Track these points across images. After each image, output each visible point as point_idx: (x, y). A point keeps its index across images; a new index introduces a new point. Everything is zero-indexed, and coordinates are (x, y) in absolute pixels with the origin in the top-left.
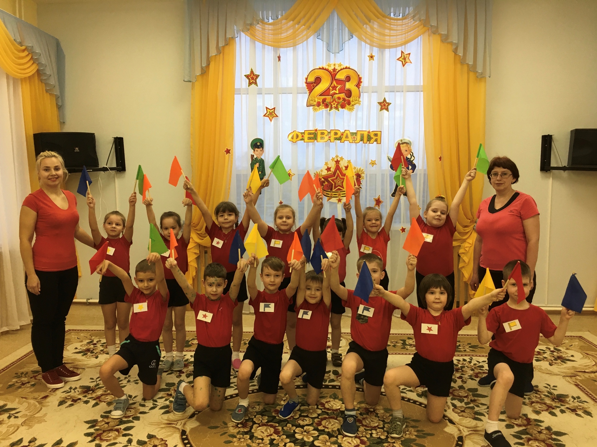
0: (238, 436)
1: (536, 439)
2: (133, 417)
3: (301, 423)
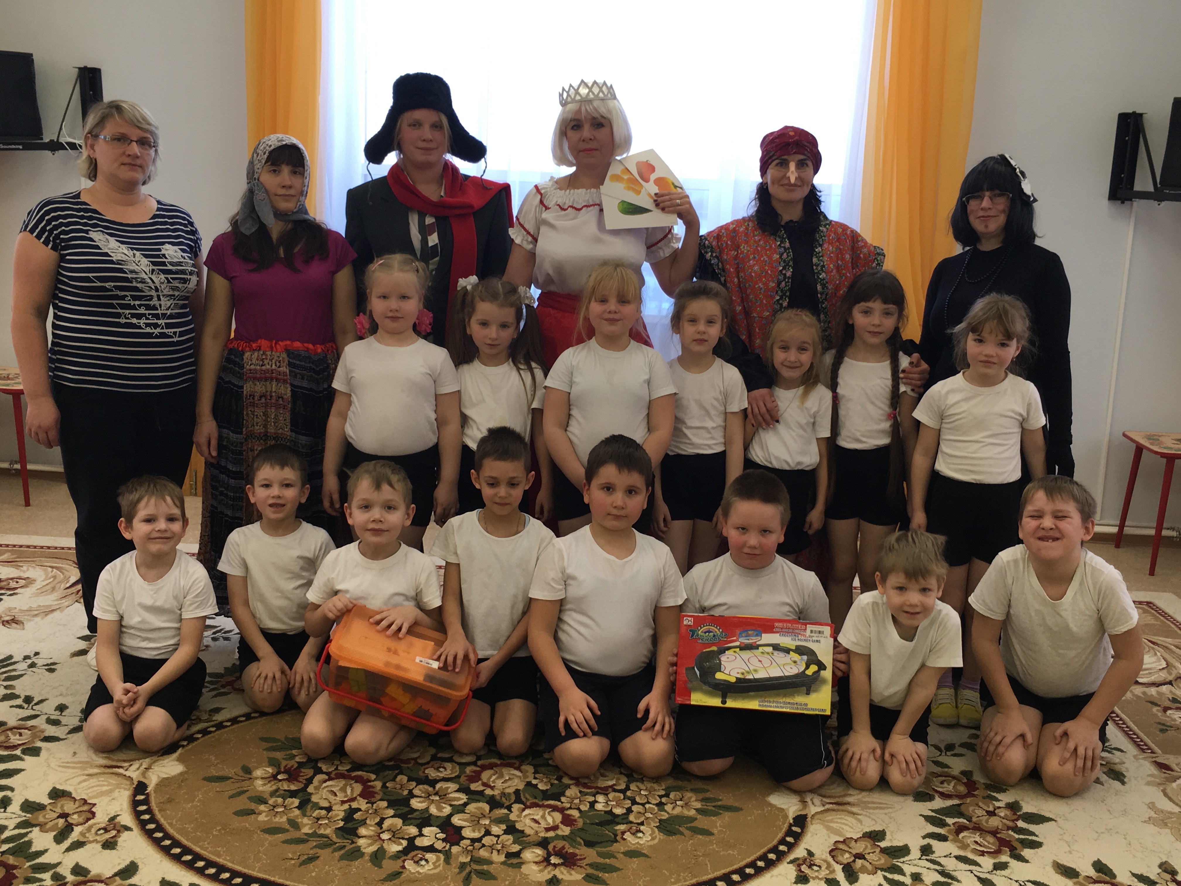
0: (271, 801)
1: (977, 828)
2: (25, 747)
3: (432, 773)
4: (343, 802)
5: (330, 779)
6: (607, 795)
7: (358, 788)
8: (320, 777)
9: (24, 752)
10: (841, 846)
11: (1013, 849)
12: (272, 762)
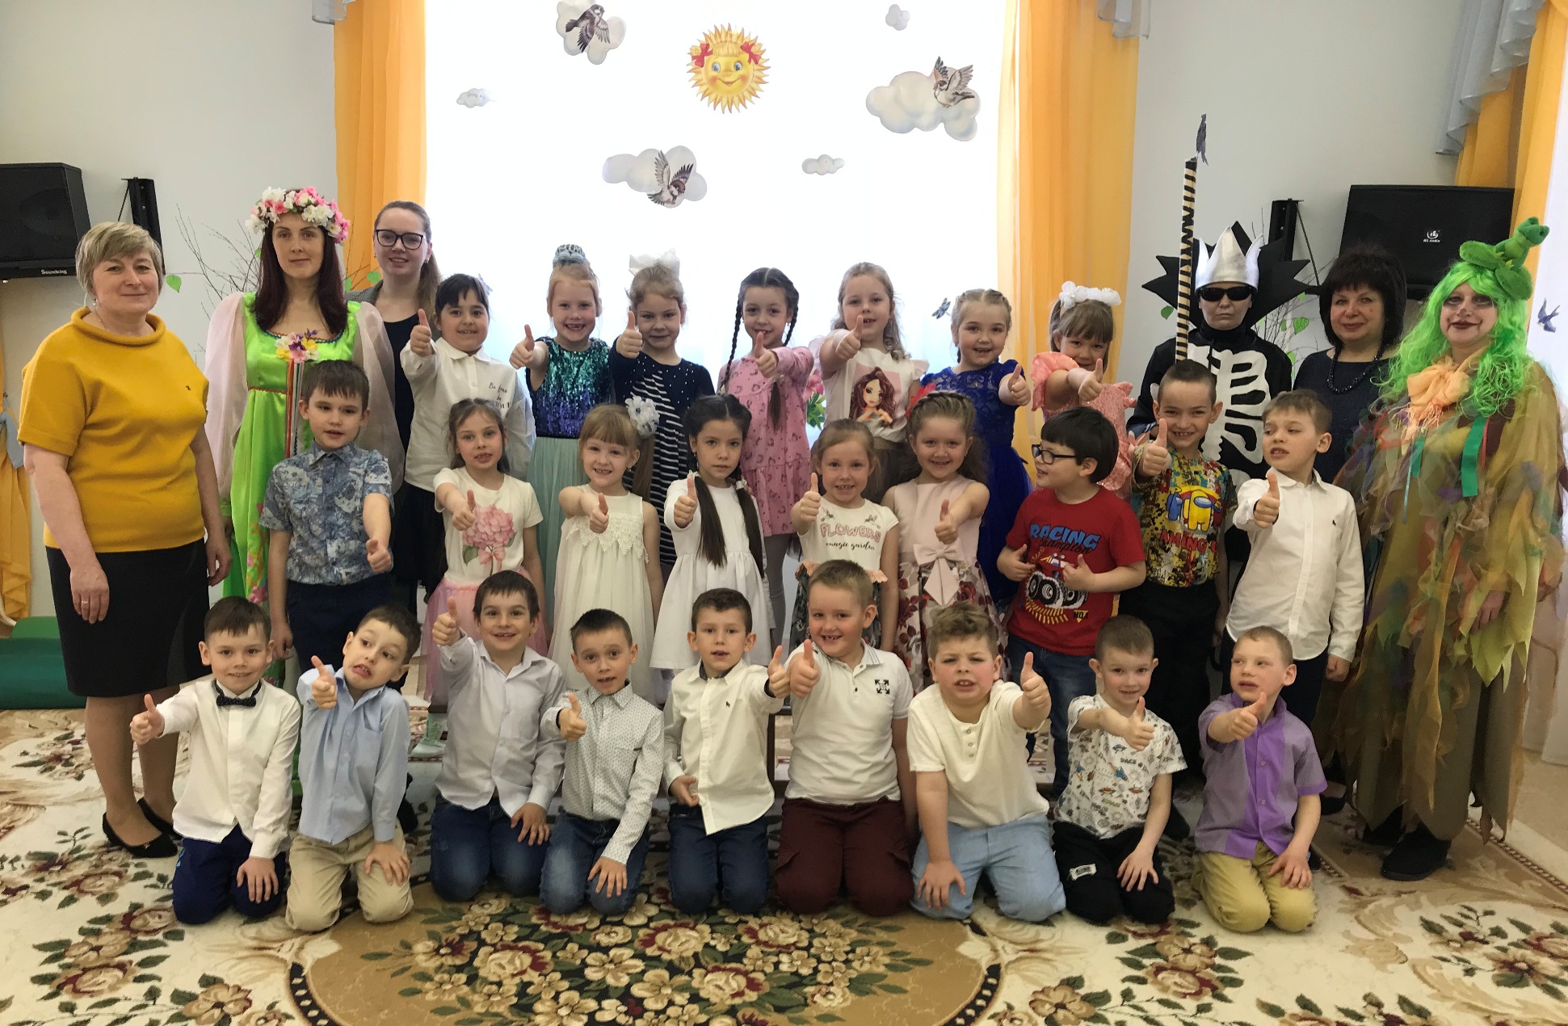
0: (437, 978)
1: (1175, 969)
2: (166, 930)
3: (603, 939)
4: (513, 976)
5: (496, 951)
6: (790, 954)
7: (527, 960)
8: (483, 951)
9: (166, 935)
10: (1041, 997)
11: (1214, 989)
12: (432, 936)
